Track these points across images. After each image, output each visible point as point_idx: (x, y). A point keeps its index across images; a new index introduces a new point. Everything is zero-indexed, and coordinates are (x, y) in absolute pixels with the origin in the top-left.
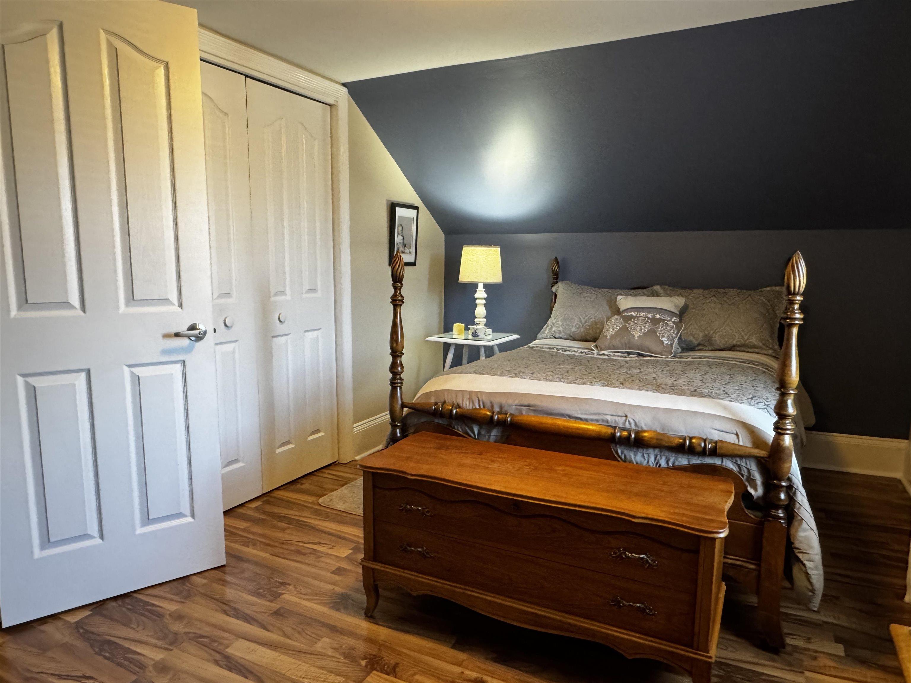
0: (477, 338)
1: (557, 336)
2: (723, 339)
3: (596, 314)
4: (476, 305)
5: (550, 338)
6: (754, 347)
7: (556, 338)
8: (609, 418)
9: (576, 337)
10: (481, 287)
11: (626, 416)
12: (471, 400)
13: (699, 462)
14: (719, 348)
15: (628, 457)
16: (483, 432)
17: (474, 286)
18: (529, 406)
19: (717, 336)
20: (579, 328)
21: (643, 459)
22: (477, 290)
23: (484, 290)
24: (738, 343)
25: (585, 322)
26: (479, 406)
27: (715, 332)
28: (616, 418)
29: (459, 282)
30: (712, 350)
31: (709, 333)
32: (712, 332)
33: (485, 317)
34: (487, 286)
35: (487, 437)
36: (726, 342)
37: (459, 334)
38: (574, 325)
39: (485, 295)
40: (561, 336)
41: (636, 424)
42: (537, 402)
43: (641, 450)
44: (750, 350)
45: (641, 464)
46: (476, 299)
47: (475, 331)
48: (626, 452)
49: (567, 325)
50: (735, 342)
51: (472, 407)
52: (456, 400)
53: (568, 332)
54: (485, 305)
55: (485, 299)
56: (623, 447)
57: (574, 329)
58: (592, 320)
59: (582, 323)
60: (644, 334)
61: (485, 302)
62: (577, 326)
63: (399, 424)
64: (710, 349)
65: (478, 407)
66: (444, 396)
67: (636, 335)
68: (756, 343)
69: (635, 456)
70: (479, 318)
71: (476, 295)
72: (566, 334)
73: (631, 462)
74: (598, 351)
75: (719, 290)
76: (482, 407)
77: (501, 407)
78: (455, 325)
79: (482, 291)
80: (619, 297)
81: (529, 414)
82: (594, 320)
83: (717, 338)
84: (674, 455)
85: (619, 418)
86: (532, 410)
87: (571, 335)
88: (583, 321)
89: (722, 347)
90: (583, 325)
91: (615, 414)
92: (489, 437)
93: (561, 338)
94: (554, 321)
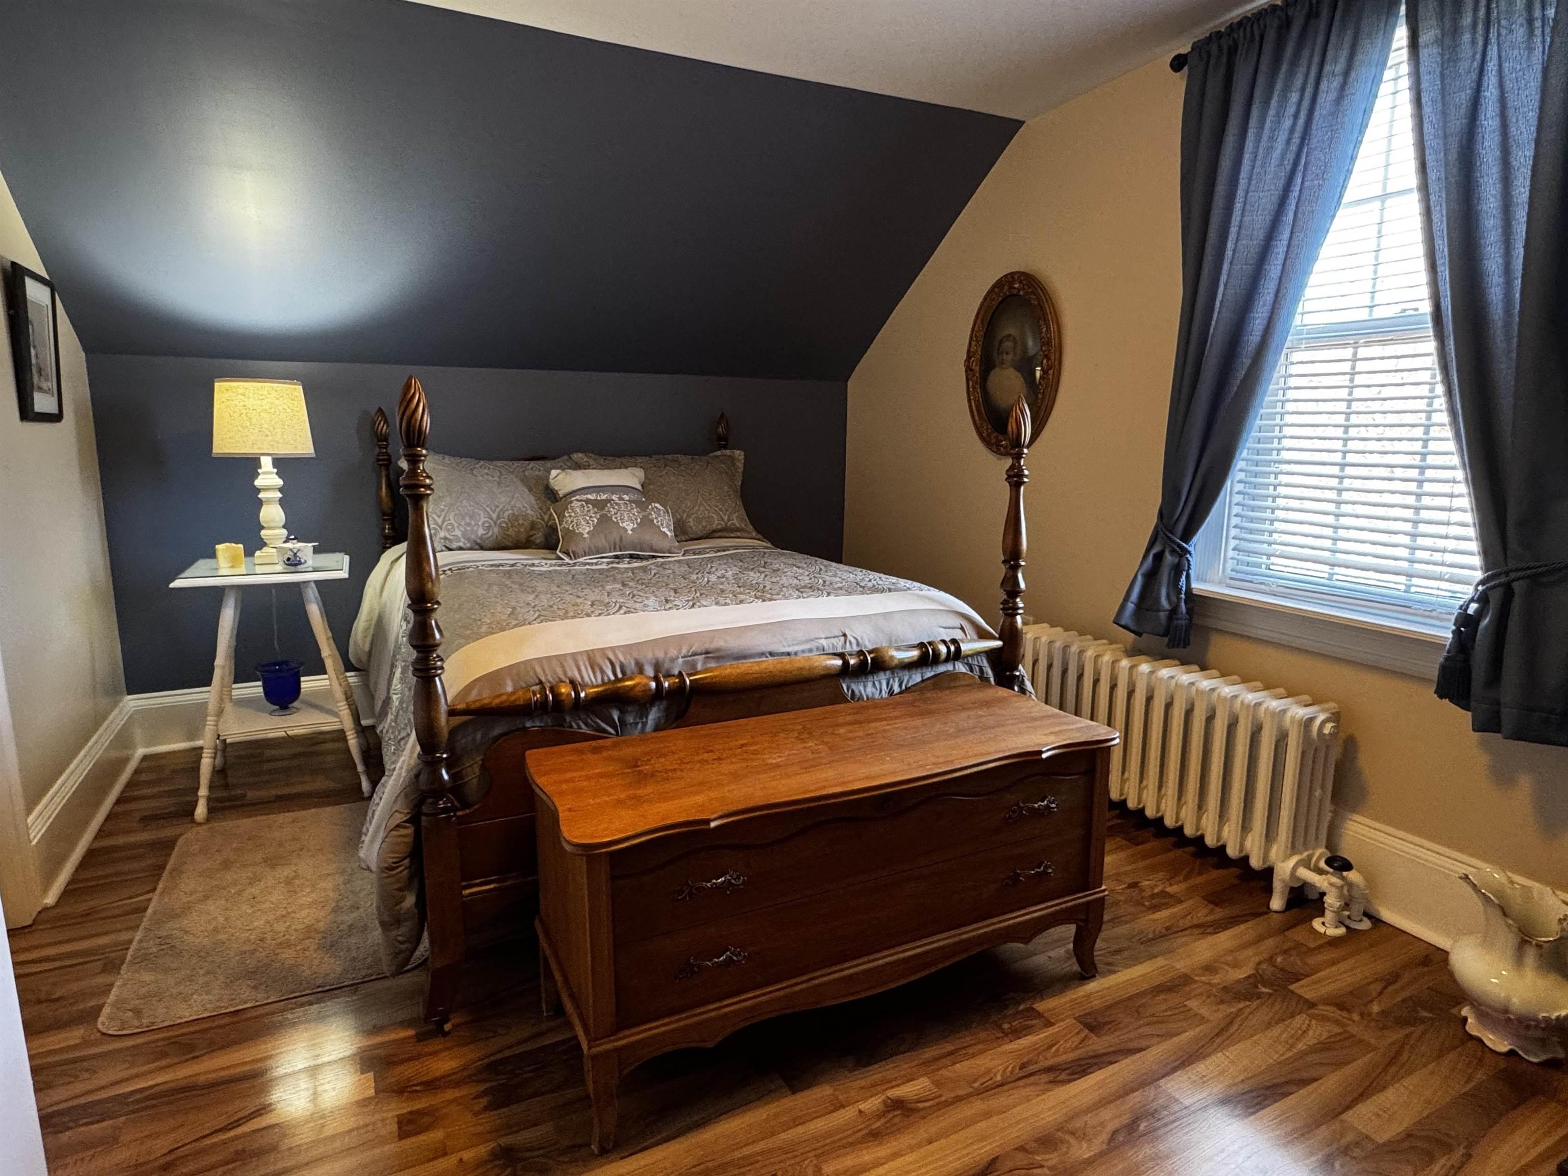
0: (300, 568)
1: (455, 545)
2: (700, 522)
3: (513, 503)
4: (260, 503)
5: (442, 551)
6: (738, 530)
7: (450, 550)
8: (824, 642)
9: (487, 544)
10: (266, 463)
11: (845, 635)
12: (593, 665)
13: (933, 674)
14: (697, 536)
15: (857, 692)
16: (630, 719)
17: (251, 464)
18: (707, 653)
19: (691, 520)
20: (489, 528)
21: (874, 690)
22: (259, 471)
23: (275, 470)
24: (719, 527)
25: (498, 517)
26: (615, 674)
27: (689, 516)
28: (833, 640)
29: (213, 456)
30: (686, 541)
31: (682, 517)
32: (685, 516)
33: (284, 527)
34: (282, 464)
35: (640, 726)
36: (703, 527)
37: (232, 567)
38: (480, 523)
39: (280, 482)
40: (461, 544)
41: (858, 644)
42: (720, 643)
43: (870, 678)
44: (732, 535)
45: (873, 699)
46: (259, 491)
47: (295, 554)
48: (853, 686)
49: (469, 524)
50: (714, 526)
51: (603, 680)
52: (565, 674)
53: (473, 537)
54: (281, 502)
55: (281, 490)
56: (847, 680)
57: (481, 532)
58: (507, 513)
59: (492, 519)
60: (594, 527)
61: (280, 495)
62: (487, 525)
63: (445, 756)
64: (684, 539)
65: (612, 678)
66: (535, 673)
67: (629, 528)
68: (738, 525)
69: (865, 687)
70: (270, 528)
71: (258, 483)
72: (468, 540)
73: (860, 698)
74: (571, 559)
75: (667, 456)
76: (620, 675)
77: (657, 667)
78: (220, 547)
79: (272, 473)
80: (554, 473)
81: (709, 665)
82: (511, 512)
83: (691, 524)
84: (907, 672)
85: (837, 639)
86: (713, 658)
87: (479, 541)
88: (494, 516)
89: (700, 534)
90: (495, 523)
91: (829, 635)
92: (644, 724)
93: (461, 549)
94: (440, 521)
